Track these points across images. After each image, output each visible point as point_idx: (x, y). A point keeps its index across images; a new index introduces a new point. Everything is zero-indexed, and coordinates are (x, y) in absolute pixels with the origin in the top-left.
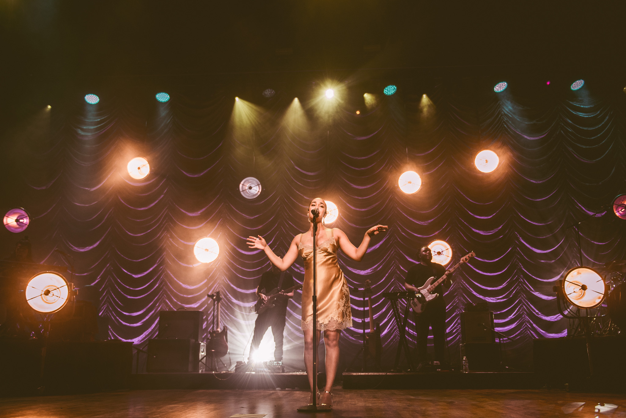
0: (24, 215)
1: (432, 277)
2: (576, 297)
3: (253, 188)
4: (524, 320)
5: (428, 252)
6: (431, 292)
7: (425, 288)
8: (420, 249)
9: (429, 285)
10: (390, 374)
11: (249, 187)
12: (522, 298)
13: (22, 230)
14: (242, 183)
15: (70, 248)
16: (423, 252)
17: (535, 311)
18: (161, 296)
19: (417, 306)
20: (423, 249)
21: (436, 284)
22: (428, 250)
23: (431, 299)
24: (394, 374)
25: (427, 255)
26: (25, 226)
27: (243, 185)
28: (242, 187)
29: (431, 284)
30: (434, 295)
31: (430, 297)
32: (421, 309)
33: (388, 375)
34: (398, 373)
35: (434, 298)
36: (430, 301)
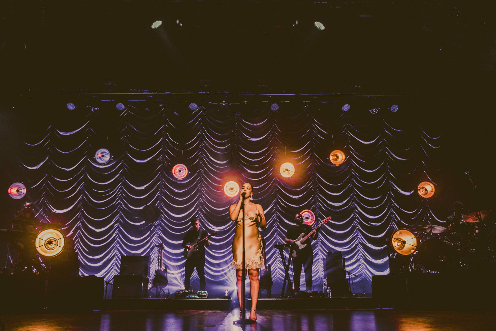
0: (22, 187)
1: (303, 233)
2: (399, 248)
3: (181, 171)
4: (361, 263)
5: (300, 217)
6: (303, 243)
7: (299, 240)
8: (295, 216)
9: (302, 238)
10: (279, 299)
11: (179, 171)
12: (360, 248)
13: (22, 198)
14: (174, 167)
15: (52, 210)
16: (297, 217)
17: (368, 257)
18: (115, 245)
19: (294, 253)
20: (297, 215)
21: (306, 237)
22: (300, 216)
23: (303, 247)
24: (282, 299)
25: (300, 220)
26: (22, 194)
27: (175, 169)
28: (174, 171)
29: (303, 238)
30: (305, 245)
31: (302, 247)
32: (296, 255)
33: (278, 300)
34: (284, 299)
35: (305, 247)
36: (302, 249)
